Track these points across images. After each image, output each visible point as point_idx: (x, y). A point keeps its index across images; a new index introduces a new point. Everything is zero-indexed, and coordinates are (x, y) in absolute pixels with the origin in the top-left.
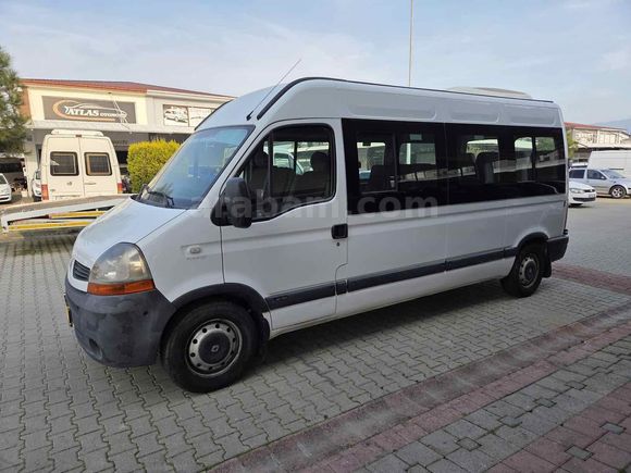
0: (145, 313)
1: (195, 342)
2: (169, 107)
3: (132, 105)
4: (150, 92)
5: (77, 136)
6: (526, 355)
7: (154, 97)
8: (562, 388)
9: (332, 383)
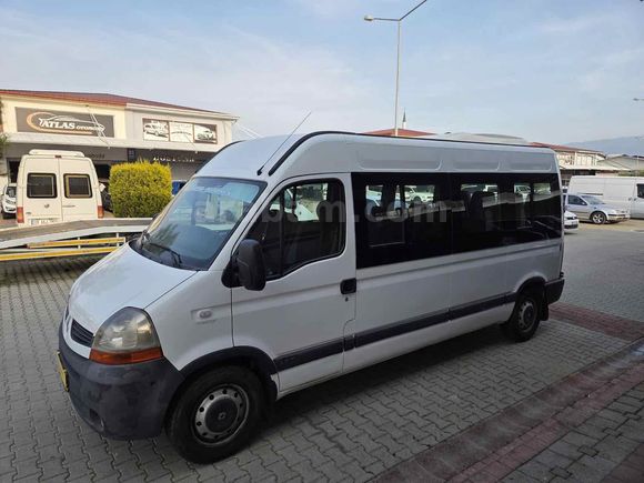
0: (152, 383)
1: (202, 410)
2: (149, 121)
3: (110, 119)
4: (129, 105)
5: (57, 157)
6: (534, 412)
7: (134, 111)
8: (576, 454)
9: (342, 448)
